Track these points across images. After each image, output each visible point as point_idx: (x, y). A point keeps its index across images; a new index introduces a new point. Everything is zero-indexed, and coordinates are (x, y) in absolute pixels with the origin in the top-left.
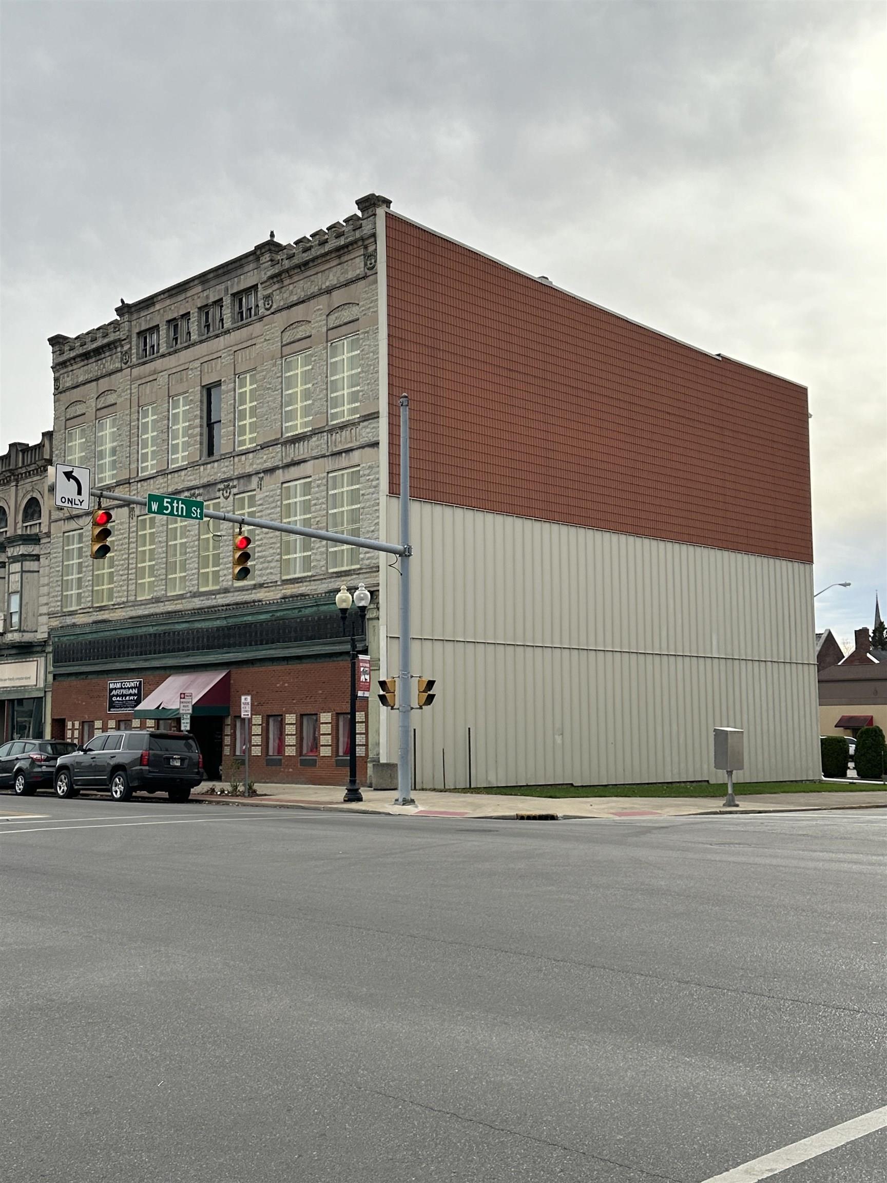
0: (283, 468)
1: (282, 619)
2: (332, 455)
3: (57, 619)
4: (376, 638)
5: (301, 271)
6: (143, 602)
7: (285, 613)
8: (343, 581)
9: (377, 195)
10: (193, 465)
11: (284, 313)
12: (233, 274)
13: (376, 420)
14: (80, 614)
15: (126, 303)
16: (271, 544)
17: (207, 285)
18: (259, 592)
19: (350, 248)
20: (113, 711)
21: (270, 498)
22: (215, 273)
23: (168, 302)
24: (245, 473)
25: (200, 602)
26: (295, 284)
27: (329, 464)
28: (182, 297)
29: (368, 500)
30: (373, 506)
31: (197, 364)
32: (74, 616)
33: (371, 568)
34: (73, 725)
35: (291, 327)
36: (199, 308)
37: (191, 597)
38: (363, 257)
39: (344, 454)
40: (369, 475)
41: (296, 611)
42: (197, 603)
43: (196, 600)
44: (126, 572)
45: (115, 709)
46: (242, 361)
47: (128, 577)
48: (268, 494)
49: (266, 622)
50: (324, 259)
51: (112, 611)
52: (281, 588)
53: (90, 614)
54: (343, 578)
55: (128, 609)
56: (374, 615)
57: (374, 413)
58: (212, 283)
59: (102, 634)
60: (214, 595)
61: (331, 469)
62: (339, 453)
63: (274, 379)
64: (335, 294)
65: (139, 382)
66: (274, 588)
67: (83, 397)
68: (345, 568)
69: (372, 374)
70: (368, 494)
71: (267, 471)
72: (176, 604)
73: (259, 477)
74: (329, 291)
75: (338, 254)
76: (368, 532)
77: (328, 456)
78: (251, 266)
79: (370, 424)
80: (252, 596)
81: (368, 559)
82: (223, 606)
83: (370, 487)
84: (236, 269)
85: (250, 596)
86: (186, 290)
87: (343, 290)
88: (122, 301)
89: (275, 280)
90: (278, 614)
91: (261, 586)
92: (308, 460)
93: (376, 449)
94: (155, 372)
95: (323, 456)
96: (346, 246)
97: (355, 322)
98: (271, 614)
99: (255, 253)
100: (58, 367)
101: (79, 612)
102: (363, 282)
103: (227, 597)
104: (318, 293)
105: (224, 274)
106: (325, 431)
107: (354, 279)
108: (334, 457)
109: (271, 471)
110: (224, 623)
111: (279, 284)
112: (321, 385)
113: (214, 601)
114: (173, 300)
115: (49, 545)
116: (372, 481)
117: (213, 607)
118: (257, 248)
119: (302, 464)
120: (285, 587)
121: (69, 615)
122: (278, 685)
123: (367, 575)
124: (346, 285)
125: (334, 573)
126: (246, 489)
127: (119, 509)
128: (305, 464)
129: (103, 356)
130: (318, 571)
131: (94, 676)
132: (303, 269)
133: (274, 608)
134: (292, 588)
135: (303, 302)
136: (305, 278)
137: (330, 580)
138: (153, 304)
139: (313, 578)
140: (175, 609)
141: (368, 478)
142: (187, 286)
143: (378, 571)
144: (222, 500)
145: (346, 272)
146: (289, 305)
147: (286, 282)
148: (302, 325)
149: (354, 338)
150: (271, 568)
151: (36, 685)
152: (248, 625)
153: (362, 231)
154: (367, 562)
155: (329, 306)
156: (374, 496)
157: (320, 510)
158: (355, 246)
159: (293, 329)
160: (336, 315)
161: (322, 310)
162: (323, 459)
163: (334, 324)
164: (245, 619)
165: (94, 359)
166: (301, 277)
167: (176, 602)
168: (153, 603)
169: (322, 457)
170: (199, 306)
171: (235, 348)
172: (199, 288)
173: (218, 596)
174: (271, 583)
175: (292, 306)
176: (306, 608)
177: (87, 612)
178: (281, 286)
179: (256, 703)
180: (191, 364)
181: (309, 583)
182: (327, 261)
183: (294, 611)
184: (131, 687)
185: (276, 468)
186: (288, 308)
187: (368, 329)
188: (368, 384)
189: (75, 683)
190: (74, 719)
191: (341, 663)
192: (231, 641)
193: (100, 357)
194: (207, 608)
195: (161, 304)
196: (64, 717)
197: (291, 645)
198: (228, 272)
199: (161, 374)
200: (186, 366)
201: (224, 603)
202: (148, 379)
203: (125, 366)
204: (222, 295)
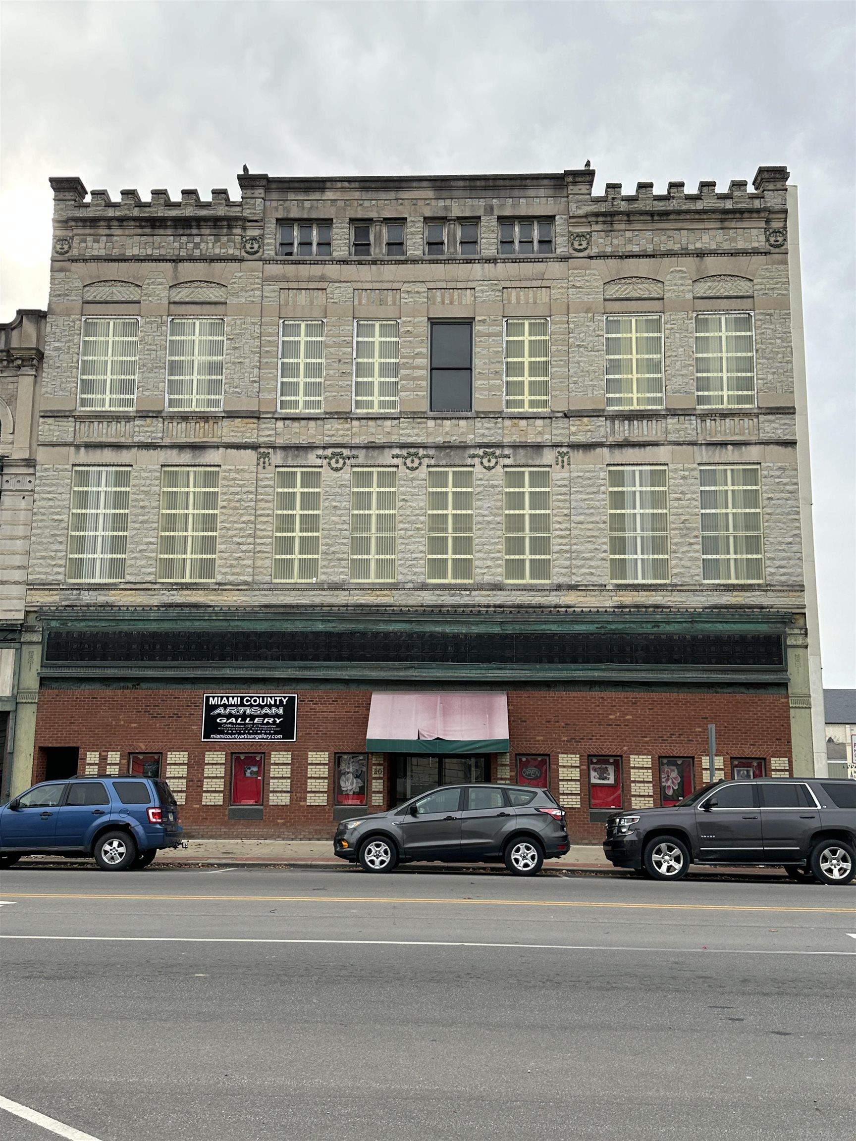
0: (610, 446)
1: (613, 632)
2: (708, 445)
3: (55, 592)
4: (801, 670)
5: (653, 220)
6: (298, 587)
7: (627, 626)
8: (736, 596)
10: (415, 416)
11: (612, 262)
12: (502, 193)
13: (791, 416)
14: (122, 589)
16: (589, 537)
17: (445, 194)
18: (565, 596)
19: (746, 215)
20: (216, 738)
21: (584, 480)
22: (467, 183)
23: (357, 195)
24: (526, 442)
25: (435, 598)
26: (636, 233)
27: (704, 454)
28: (391, 195)
29: (780, 506)
30: (788, 514)
31: (422, 288)
32: (106, 592)
33: (792, 585)
34: (102, 757)
35: (623, 281)
36: (425, 218)
37: (415, 589)
38: (763, 230)
39: (730, 447)
40: (779, 477)
41: (649, 626)
42: (429, 598)
43: (424, 594)
44: (251, 540)
45: (224, 736)
46: (518, 302)
47: (254, 548)
48: (581, 474)
49: (587, 635)
50: (697, 216)
51: (214, 592)
52: (613, 594)
53: (153, 593)
54: (735, 593)
55: (257, 593)
56: (800, 642)
57: (788, 408)
58: (455, 193)
60: (466, 590)
61: (705, 460)
62: (723, 444)
63: (590, 336)
64: (709, 260)
65: (283, 285)
66: (598, 593)
67: (138, 279)
68: (733, 582)
69: (781, 362)
70: (778, 499)
71: (577, 445)
72: (378, 596)
73: (558, 452)
75: (723, 217)
76: (780, 543)
77: (701, 445)
78: (542, 192)
79: (777, 419)
80: (550, 598)
81: (784, 574)
82: (488, 606)
83: (782, 492)
84: (512, 187)
85: (546, 598)
86: (398, 189)
87: (725, 259)
89: (601, 219)
90: (613, 627)
91: (571, 587)
92: (663, 445)
93: (790, 449)
94: (323, 279)
95: (692, 444)
99: (563, 178)
100: (70, 224)
101: (122, 587)
102: (763, 257)
103: (495, 595)
104: (679, 252)
105: (485, 188)
106: (692, 415)
107: (747, 251)
108: (709, 447)
109: (588, 446)
110: (497, 630)
111: (606, 226)
112: (685, 360)
113: (466, 598)
114: (365, 195)
116: (785, 484)
117: (466, 606)
118: (568, 173)
119: (648, 448)
120: (622, 593)
121: (88, 590)
122: (611, 717)
123: (779, 594)
124: (731, 254)
125: (720, 585)
126: (530, 462)
127: (234, 451)
128: (655, 447)
130: (687, 580)
132: (656, 218)
133: (606, 618)
134: (634, 596)
135: (651, 256)
136: (657, 230)
137: (709, 593)
138: (323, 189)
139: (679, 588)
140: (376, 602)
141: (777, 480)
142: (404, 184)
143: (802, 591)
144: (478, 469)
146: (627, 254)
147: (617, 226)
148: (643, 283)
149: (738, 316)
150: (591, 567)
153: (765, 202)
154: (783, 578)
155: (698, 270)
156: (789, 502)
157: (688, 507)
158: (755, 215)
159: (625, 284)
160: (709, 284)
161: (685, 272)
162: (690, 447)
163: (705, 293)
164: (544, 627)
165: (169, 232)
166: (650, 227)
167: (378, 593)
168: (323, 589)
169: (688, 444)
170: (428, 215)
171: (508, 284)
172: (430, 194)
173: (473, 593)
174: (593, 585)
175: (627, 257)
176: (668, 623)
177: (146, 589)
178: (610, 228)
179: (565, 739)
180: (406, 285)
181: (669, 593)
182: (702, 220)
183: (644, 625)
184: (266, 705)
185: (595, 445)
186: (621, 257)
187: (772, 311)
188: (774, 373)
189: (108, 692)
190: (103, 749)
191: (738, 696)
192: (508, 653)
193: (188, 232)
194: (453, 606)
195: (339, 193)
196: (74, 745)
197: (638, 667)
198: (495, 188)
199: (337, 285)
200: (396, 286)
201: (492, 603)
202: (304, 285)
203: (250, 257)
204: (480, 212)
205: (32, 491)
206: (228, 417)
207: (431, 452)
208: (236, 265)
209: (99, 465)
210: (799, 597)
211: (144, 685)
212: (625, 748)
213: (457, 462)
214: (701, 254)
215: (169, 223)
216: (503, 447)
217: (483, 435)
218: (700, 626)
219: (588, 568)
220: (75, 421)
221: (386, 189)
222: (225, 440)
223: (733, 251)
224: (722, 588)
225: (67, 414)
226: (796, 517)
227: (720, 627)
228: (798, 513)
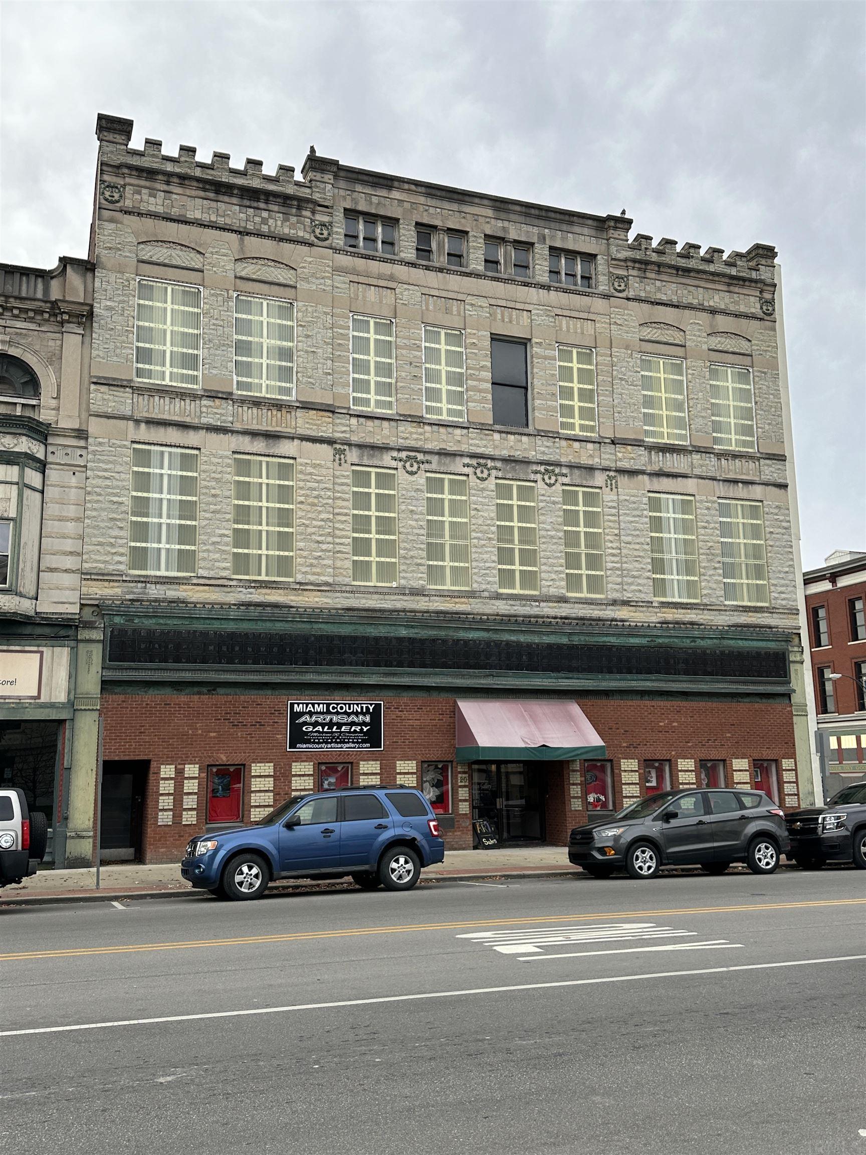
0: (650, 475)
1: (660, 646)
2: (724, 481)
3: (116, 584)
4: (799, 682)
5: (677, 274)
6: (379, 590)
7: (672, 640)
8: (750, 617)
10: (482, 427)
11: (645, 306)
12: (554, 225)
13: (783, 463)
14: (195, 585)
16: (636, 557)
17: (503, 215)
18: (619, 610)
19: (747, 283)
20: (302, 747)
21: (630, 504)
22: (524, 209)
23: (422, 200)
24: (580, 463)
25: (509, 608)
26: (664, 283)
27: (721, 489)
28: (455, 207)
29: (778, 539)
30: (785, 547)
31: (485, 303)
32: (176, 587)
33: (791, 609)
34: (178, 771)
35: (654, 325)
36: (485, 235)
37: (490, 598)
38: (757, 298)
39: (740, 485)
40: (776, 514)
41: (688, 641)
42: (502, 607)
43: (498, 603)
45: (311, 746)
46: (568, 331)
47: (334, 548)
48: (628, 498)
49: (639, 648)
50: (711, 278)
51: (295, 592)
52: (658, 610)
53: (229, 589)
54: (750, 614)
55: (338, 594)
56: (798, 659)
57: (782, 455)
58: (513, 217)
61: (722, 494)
62: (735, 482)
63: (630, 371)
64: (719, 317)
65: (355, 278)
68: (746, 603)
69: (774, 415)
70: (777, 534)
71: (624, 471)
72: (456, 603)
73: (608, 476)
75: (731, 281)
76: (780, 572)
77: (719, 480)
78: (586, 231)
79: (773, 464)
81: (784, 599)
83: (779, 527)
84: (561, 221)
85: (604, 612)
86: (461, 202)
87: (731, 319)
88: (312, 149)
89: (637, 265)
90: (660, 641)
91: (626, 603)
92: (691, 477)
93: (783, 490)
94: (391, 278)
95: (713, 479)
97: (745, 357)
100: (111, 169)
101: (195, 581)
102: (758, 322)
104: (697, 307)
105: (538, 217)
106: (713, 453)
108: (725, 483)
109: (632, 473)
110: (564, 640)
111: (640, 272)
112: (704, 404)
114: (430, 202)
116: (781, 521)
117: (537, 617)
118: (610, 218)
119: (679, 479)
120: (664, 610)
121: (155, 583)
122: (661, 724)
123: (782, 616)
124: (733, 315)
125: (734, 606)
126: (584, 483)
127: (309, 444)
128: (685, 480)
130: (714, 600)
132: (680, 273)
134: (674, 613)
135: (677, 307)
136: (680, 283)
137: (731, 613)
138: (390, 188)
139: (709, 607)
140: (454, 609)
141: (776, 517)
142: (467, 198)
143: (798, 614)
146: (658, 301)
147: (648, 275)
148: (668, 329)
149: (740, 370)
150: (639, 584)
151: (39, 697)
153: (760, 275)
154: (784, 602)
155: (711, 326)
156: (784, 537)
157: (712, 535)
158: (753, 285)
159: (655, 328)
160: (719, 339)
161: (702, 326)
162: (711, 482)
163: (716, 346)
164: (605, 639)
165: (235, 200)
166: (674, 279)
167: (456, 600)
169: (710, 479)
170: (488, 232)
171: (559, 312)
172: (490, 213)
174: (642, 602)
175: (658, 304)
176: (703, 638)
177: (222, 586)
178: (643, 275)
179: (625, 745)
180: (469, 297)
181: (701, 612)
182: (713, 281)
183: (684, 640)
184: (353, 713)
185: (638, 472)
186: (652, 303)
187: (766, 370)
188: (769, 424)
189: (183, 698)
190: (180, 761)
191: (756, 706)
192: (574, 664)
193: (255, 204)
194: (525, 616)
195: (405, 195)
196: (146, 758)
197: (681, 679)
198: (547, 219)
199: (406, 286)
200: (460, 297)
201: (559, 615)
202: (375, 282)
203: (320, 243)
204: (534, 239)
205: (85, 466)
206: (302, 408)
207: (499, 464)
208: (306, 249)
209: (162, 445)
210: (795, 619)
211: (221, 691)
212: (673, 753)
213: (522, 476)
214: (713, 312)
215: (235, 192)
216: (561, 465)
217: (543, 453)
218: (726, 642)
219: (637, 585)
220: (133, 393)
221: (451, 200)
222: (300, 431)
223: (737, 313)
224: (741, 609)
225: (125, 383)
226: (790, 550)
227: (740, 643)
228: (791, 547)
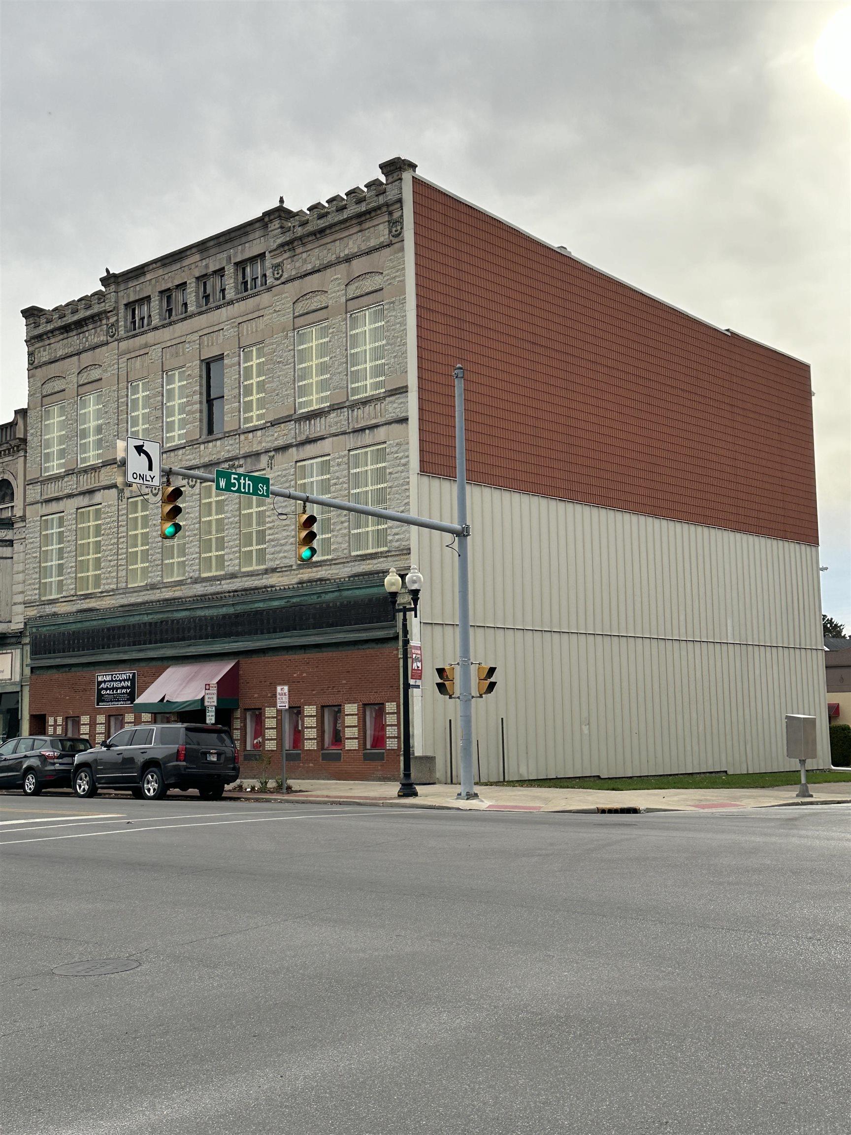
0: (297, 445)
1: (295, 605)
2: (354, 432)
3: (35, 608)
5: (316, 238)
6: (138, 589)
7: (302, 598)
8: (369, 564)
9: (403, 159)
10: (192, 444)
11: (297, 283)
12: (236, 243)
13: (405, 395)
14: (61, 602)
15: (111, 273)
16: (284, 526)
17: (205, 254)
18: (271, 577)
19: (373, 214)
20: (102, 705)
21: (282, 478)
23: (160, 272)
24: (252, 452)
25: (203, 589)
26: (309, 253)
27: (351, 441)
28: (178, 266)
29: (397, 479)
31: (195, 337)
32: (54, 605)
33: (402, 550)
34: (55, 721)
35: (305, 298)
36: (196, 278)
37: (193, 583)
38: (387, 223)
39: (367, 431)
40: (397, 453)
41: (315, 597)
42: (199, 589)
43: (198, 586)
44: (115, 557)
45: (105, 704)
46: (248, 334)
47: (117, 563)
48: (280, 473)
49: (281, 609)
50: (343, 226)
51: (100, 599)
52: (297, 572)
53: (73, 603)
54: (368, 562)
55: (118, 597)
57: (402, 388)
58: (212, 251)
59: (88, 624)
60: (218, 580)
61: (352, 447)
62: (362, 430)
63: (285, 352)
64: (354, 263)
65: (128, 356)
66: (289, 573)
67: (62, 372)
68: (370, 551)
69: (399, 346)
70: (396, 473)
71: (279, 449)
72: (174, 591)
73: (269, 456)
74: (348, 260)
75: (359, 220)
77: (349, 433)
78: (258, 234)
79: (397, 399)
80: (264, 581)
81: (397, 541)
82: (229, 592)
83: (399, 465)
84: (240, 236)
85: (260, 581)
86: (181, 259)
87: (364, 258)
88: (107, 271)
89: (286, 248)
90: (294, 600)
91: (274, 570)
92: (326, 438)
93: (404, 424)
94: (146, 346)
95: (344, 433)
96: (368, 212)
97: (379, 292)
98: (286, 600)
99: (264, 219)
100: (33, 341)
101: (60, 600)
102: (388, 250)
103: (234, 582)
104: (336, 261)
105: (226, 242)
106: (345, 407)
107: (377, 247)
108: (355, 434)
109: (284, 448)
110: (231, 610)
111: (291, 252)
112: (341, 359)
113: (219, 587)
114: (167, 270)
115: (24, 529)
116: (401, 458)
117: (218, 593)
118: (266, 214)
119: (319, 442)
120: (301, 571)
121: (48, 604)
122: (295, 675)
123: (397, 558)
124: (367, 253)
125: (358, 556)
126: (254, 468)
127: (106, 491)
128: (323, 441)
129: (85, 329)
130: (340, 554)
131: (80, 669)
133: (290, 594)
134: (309, 573)
135: (319, 271)
137: (353, 563)
138: (144, 274)
139: (334, 562)
140: (173, 596)
141: (396, 455)
142: (183, 255)
143: (409, 553)
145: (368, 239)
146: (303, 274)
147: (299, 251)
148: (317, 295)
149: (376, 308)
150: (285, 551)
151: (11, 679)
152: (258, 613)
153: (387, 196)
154: (397, 544)
155: (348, 275)
156: (403, 474)
157: (340, 490)
158: (379, 212)
159: (306, 300)
160: (356, 285)
161: (340, 279)
162: (343, 436)
163: (354, 294)
164: (256, 605)
165: (74, 333)
166: (316, 244)
167: (174, 589)
168: (148, 590)
169: (342, 434)
170: (197, 275)
171: (240, 320)
172: (197, 257)
173: (223, 582)
174: (285, 567)
175: (305, 276)
176: (326, 593)
177: (70, 601)
178: (293, 254)
180: (188, 337)
181: (328, 568)
183: (312, 597)
184: (123, 680)
185: (288, 446)
186: (301, 277)
187: (394, 299)
188: (395, 357)
189: (57, 675)
190: (55, 715)
192: (240, 629)
193: (82, 330)
194: (211, 594)
195: (152, 273)
196: (42, 713)
197: (310, 633)
198: (231, 240)
199: (153, 347)
200: (183, 339)
201: (230, 589)
202: (137, 353)
203: (112, 340)
204: (224, 264)
205: (25, 538)
206: (104, 466)
208: (104, 348)
209: (52, 514)
210: (407, 559)
211: (73, 669)
212: (302, 701)
215: (74, 326)
216: (238, 459)
217: (229, 451)
218: (346, 593)
219: (284, 553)
220: (41, 485)
221: (175, 261)
222: (103, 484)
224: (359, 558)
226: (407, 487)
227: (358, 592)
228: (408, 483)
